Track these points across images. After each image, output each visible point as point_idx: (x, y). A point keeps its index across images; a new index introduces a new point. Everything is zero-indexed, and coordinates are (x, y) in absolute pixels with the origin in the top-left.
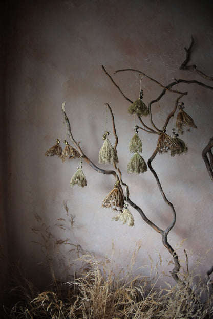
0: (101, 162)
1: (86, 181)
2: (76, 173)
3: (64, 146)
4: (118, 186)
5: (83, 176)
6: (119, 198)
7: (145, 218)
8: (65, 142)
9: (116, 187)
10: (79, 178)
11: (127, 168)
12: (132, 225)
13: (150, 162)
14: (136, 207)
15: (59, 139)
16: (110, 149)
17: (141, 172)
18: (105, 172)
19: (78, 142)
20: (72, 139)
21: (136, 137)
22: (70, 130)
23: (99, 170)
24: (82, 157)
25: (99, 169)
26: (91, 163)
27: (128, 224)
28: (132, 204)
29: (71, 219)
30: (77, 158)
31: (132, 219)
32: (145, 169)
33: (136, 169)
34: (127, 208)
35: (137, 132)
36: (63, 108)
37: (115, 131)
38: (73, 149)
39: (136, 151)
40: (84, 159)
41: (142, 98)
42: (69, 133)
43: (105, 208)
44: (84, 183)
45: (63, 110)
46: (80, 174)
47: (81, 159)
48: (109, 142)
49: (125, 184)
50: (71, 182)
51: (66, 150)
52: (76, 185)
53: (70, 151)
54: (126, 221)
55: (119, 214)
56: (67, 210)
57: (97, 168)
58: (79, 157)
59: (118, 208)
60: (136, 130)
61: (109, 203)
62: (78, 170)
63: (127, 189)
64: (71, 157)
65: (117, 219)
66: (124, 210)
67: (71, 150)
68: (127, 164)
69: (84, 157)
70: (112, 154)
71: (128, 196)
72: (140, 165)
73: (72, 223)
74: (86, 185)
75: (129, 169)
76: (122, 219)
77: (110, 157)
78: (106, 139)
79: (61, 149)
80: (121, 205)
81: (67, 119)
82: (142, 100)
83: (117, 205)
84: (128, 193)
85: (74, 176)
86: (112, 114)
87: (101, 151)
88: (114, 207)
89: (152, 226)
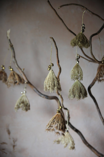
0: (46, 90)
1: (29, 106)
2: (20, 98)
3: (9, 72)
4: (60, 111)
5: (27, 101)
6: (62, 122)
7: (85, 142)
8: (11, 68)
9: (59, 112)
10: (23, 102)
11: (68, 93)
12: (73, 148)
13: (89, 88)
14: (77, 131)
15: (4, 65)
16: (54, 79)
17: (81, 98)
18: (48, 97)
19: (22, 68)
20: (17, 66)
21: (77, 66)
22: (15, 57)
23: (42, 96)
24: (27, 83)
25: (42, 94)
26: (35, 89)
27: (69, 147)
28: (73, 128)
29: (12, 143)
30: (21, 84)
31: (73, 142)
32: (85, 95)
33: (77, 95)
34: (68, 131)
35: (78, 62)
36: (8, 36)
37: (59, 62)
38: (18, 75)
39: (77, 79)
40: (28, 85)
41: (83, 31)
42: (13, 59)
43: (49, 132)
44: (27, 107)
45: (8, 37)
46: (25, 99)
47: (25, 85)
48: (53, 73)
49: (66, 109)
50: (16, 106)
51: (11, 75)
52: (20, 109)
53: (15, 77)
54: (67, 145)
55: (60, 137)
56: (9, 133)
57: (40, 94)
58: (24, 83)
59: (61, 132)
60: (78, 59)
61: (52, 127)
62: (22, 95)
63: (68, 113)
64: (16, 83)
65: (59, 142)
66: (66, 133)
67: (17, 77)
68: (69, 91)
69: (29, 83)
70: (56, 83)
71: (69, 120)
72: (81, 92)
73: (14, 146)
74: (29, 109)
75: (70, 95)
76: (63, 142)
77: (54, 86)
78: (51, 70)
79: (6, 75)
80: (63, 129)
81: (12, 46)
82: (84, 33)
83: (59, 129)
84: (69, 117)
85: (18, 101)
86: (56, 47)
87: (46, 81)
88: (57, 131)
89: (92, 149)
